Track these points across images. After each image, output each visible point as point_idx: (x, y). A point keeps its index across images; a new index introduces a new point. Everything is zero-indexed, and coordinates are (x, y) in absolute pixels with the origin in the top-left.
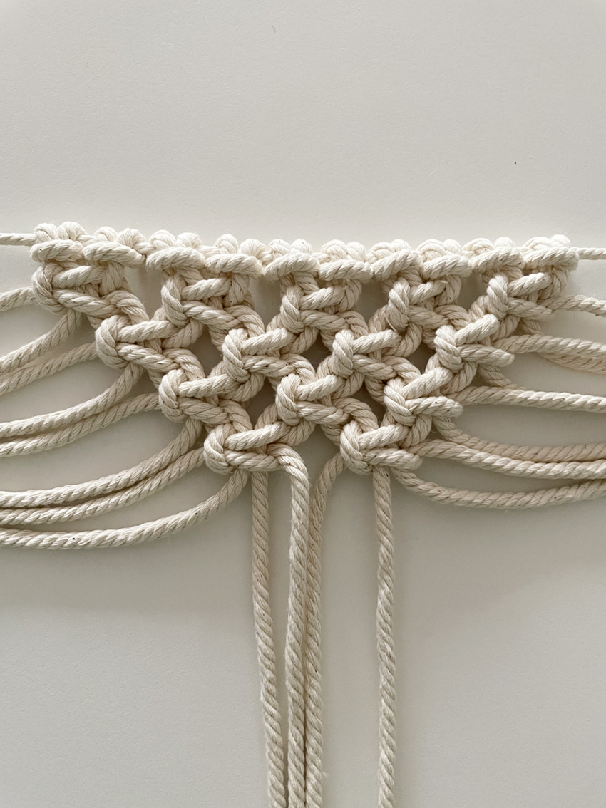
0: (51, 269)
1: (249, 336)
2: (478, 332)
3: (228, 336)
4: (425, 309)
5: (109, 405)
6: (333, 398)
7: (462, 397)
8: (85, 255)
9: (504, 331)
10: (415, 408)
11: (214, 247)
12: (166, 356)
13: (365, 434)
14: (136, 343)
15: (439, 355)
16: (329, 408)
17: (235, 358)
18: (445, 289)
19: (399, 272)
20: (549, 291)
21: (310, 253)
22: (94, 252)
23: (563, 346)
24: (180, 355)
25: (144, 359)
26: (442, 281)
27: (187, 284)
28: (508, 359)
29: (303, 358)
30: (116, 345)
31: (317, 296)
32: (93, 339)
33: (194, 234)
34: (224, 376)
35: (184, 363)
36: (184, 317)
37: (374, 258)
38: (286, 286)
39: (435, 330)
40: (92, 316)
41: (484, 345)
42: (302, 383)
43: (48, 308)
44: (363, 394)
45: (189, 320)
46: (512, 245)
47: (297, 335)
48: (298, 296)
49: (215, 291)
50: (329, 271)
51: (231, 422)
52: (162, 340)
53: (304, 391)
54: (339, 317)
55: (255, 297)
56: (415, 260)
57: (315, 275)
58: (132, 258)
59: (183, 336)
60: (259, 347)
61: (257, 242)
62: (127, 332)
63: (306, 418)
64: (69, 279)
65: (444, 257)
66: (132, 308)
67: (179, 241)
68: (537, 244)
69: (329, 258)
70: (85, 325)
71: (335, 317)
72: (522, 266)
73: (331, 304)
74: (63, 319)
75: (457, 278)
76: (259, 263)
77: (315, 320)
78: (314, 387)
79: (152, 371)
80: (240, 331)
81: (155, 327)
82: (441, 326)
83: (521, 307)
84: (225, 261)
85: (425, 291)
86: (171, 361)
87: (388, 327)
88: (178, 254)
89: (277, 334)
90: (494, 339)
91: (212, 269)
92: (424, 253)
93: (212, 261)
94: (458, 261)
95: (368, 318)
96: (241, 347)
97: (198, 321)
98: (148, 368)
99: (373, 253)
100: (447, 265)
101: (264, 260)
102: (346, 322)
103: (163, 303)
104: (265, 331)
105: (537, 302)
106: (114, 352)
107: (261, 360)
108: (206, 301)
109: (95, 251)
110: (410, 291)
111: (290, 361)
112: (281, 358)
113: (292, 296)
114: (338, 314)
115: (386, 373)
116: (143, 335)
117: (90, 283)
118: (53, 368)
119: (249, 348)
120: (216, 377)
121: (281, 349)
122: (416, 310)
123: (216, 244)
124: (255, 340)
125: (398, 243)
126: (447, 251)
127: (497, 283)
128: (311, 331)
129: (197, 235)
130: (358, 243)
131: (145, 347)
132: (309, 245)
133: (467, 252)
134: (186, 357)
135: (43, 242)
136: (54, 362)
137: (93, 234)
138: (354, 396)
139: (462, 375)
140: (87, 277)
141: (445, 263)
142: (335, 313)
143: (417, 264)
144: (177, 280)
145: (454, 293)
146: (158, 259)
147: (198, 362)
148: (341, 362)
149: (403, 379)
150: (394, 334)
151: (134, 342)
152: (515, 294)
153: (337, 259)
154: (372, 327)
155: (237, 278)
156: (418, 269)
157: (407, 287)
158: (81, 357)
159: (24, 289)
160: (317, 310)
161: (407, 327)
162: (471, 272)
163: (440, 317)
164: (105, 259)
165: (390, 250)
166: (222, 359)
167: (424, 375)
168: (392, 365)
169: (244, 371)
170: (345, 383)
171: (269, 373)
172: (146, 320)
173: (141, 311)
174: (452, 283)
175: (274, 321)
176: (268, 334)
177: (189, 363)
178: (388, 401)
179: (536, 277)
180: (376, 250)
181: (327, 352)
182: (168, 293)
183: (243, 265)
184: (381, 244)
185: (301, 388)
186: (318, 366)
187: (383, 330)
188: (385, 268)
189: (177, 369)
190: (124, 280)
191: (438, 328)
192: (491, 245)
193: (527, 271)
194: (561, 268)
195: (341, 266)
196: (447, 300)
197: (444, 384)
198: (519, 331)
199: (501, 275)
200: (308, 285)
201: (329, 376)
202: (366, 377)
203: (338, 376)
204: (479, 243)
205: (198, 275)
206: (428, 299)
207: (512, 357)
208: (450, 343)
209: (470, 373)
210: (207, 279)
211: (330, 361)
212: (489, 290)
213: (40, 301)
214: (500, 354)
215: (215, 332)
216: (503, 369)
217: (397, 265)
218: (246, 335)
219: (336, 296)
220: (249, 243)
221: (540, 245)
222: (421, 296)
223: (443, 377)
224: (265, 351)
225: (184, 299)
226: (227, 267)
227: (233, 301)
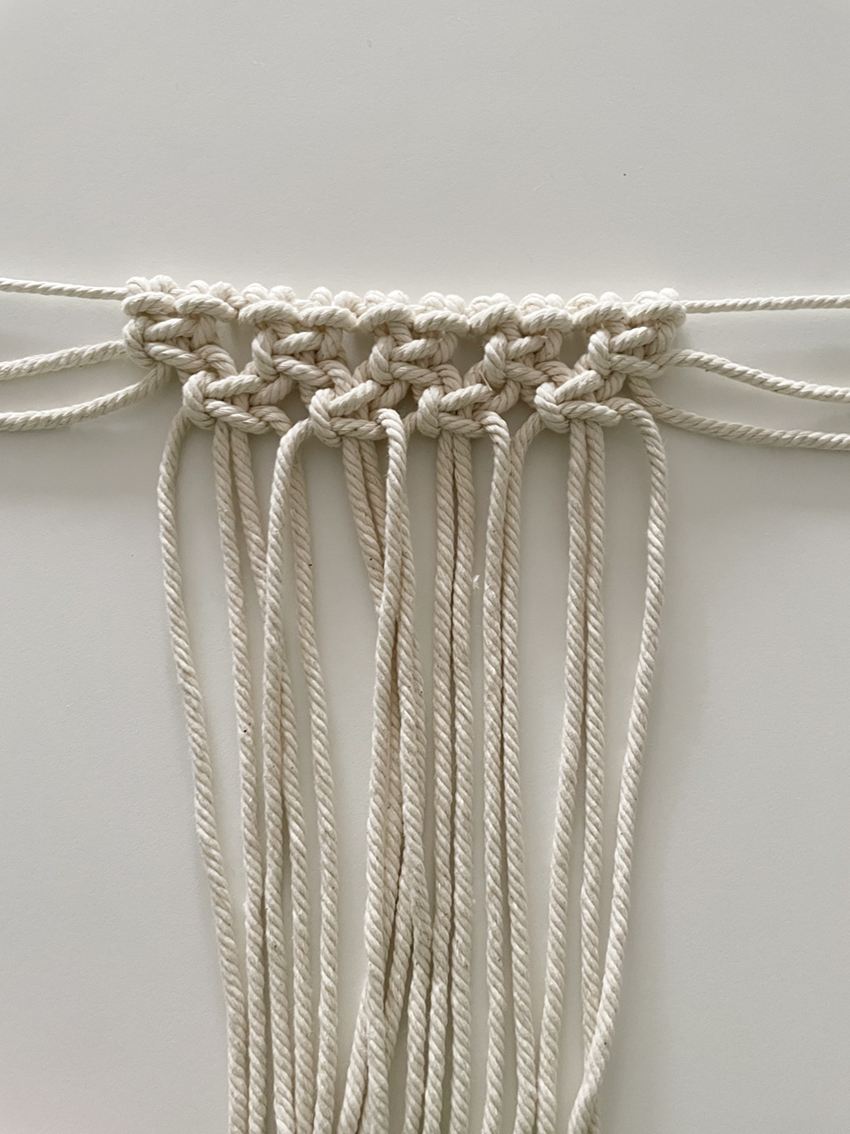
0: (143, 322)
1: (336, 396)
2: (574, 388)
3: (315, 396)
4: (523, 364)
8: (178, 307)
9: (609, 388)
11: (308, 300)
12: (253, 415)
14: (222, 400)
15: (538, 414)
17: (322, 419)
18: (544, 344)
19: (496, 326)
20: (654, 346)
21: (405, 303)
22: (186, 305)
24: (269, 412)
25: (230, 417)
26: (541, 336)
27: (279, 338)
31: (410, 347)
32: (181, 393)
33: (287, 287)
35: (273, 421)
36: (273, 370)
37: (472, 312)
40: (182, 371)
43: (139, 363)
45: (278, 374)
46: (617, 300)
47: (387, 387)
48: (390, 347)
49: (307, 345)
52: (250, 395)
54: (432, 371)
55: (350, 353)
56: (512, 313)
57: (410, 326)
58: (224, 311)
59: (272, 391)
61: (351, 295)
62: (215, 387)
64: (160, 331)
65: (543, 310)
66: (221, 363)
67: (271, 294)
68: (643, 298)
69: (423, 308)
70: (174, 378)
71: (428, 371)
72: (625, 320)
73: (423, 356)
74: (153, 371)
75: (557, 333)
76: (352, 316)
77: (404, 374)
81: (243, 381)
82: (543, 383)
83: (623, 362)
84: (318, 314)
85: (523, 346)
87: (481, 381)
88: (271, 307)
89: (364, 388)
90: (599, 397)
91: (304, 323)
92: (525, 308)
93: (304, 314)
94: (556, 314)
95: (463, 372)
97: (287, 376)
99: (471, 307)
100: (545, 318)
101: (357, 311)
102: (438, 376)
103: (254, 357)
105: (643, 357)
106: (201, 408)
107: (350, 422)
108: (297, 356)
109: (187, 303)
110: (507, 346)
113: (382, 346)
116: (230, 390)
117: (181, 337)
122: (512, 366)
123: (310, 297)
124: (341, 399)
125: (499, 296)
126: (545, 305)
127: (598, 338)
128: (401, 384)
129: (291, 288)
130: (457, 296)
131: (232, 404)
132: (406, 297)
133: (570, 308)
135: (135, 294)
137: (184, 287)
140: (178, 330)
141: (543, 316)
142: (429, 367)
143: (516, 318)
144: (268, 334)
145: (555, 346)
146: (250, 313)
148: (425, 420)
150: (487, 388)
151: (221, 397)
152: (616, 349)
153: (433, 310)
154: (466, 381)
155: (330, 331)
156: (516, 322)
157: (504, 341)
159: (113, 343)
160: (409, 362)
161: (503, 383)
162: (572, 327)
163: (539, 373)
164: (197, 312)
165: (487, 303)
172: (234, 374)
173: (230, 366)
174: (552, 338)
176: (355, 389)
179: (639, 331)
180: (474, 304)
182: (259, 347)
183: (336, 318)
184: (481, 298)
187: (477, 384)
188: (482, 321)
190: (216, 335)
191: (539, 385)
192: (594, 299)
193: (632, 325)
194: (667, 322)
195: (435, 317)
196: (547, 356)
199: (603, 330)
200: (401, 336)
204: (582, 299)
205: (290, 329)
206: (527, 355)
208: (549, 401)
210: (298, 332)
212: (591, 347)
213: (129, 354)
214: (603, 409)
215: (304, 389)
217: (493, 318)
219: (429, 348)
220: (342, 295)
221: (645, 299)
222: (518, 351)
225: (274, 354)
226: (320, 319)
227: (326, 355)
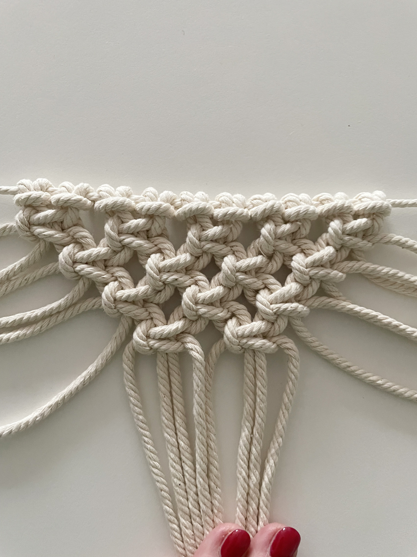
0: (28, 212)
1: (164, 259)
2: (321, 259)
3: (150, 259)
4: (285, 242)
5: (69, 304)
6: (221, 302)
7: (310, 302)
8: (52, 202)
9: (339, 257)
10: (277, 310)
11: (142, 196)
12: (108, 272)
13: (242, 327)
14: (86, 263)
15: (294, 274)
16: (218, 309)
17: (154, 274)
18: (300, 228)
19: (268, 216)
20: (371, 230)
21: (208, 202)
22: (58, 201)
23: (379, 271)
24: (117, 271)
25: (92, 275)
26: (298, 223)
27: (123, 222)
28: (341, 277)
29: (201, 274)
30: (73, 264)
31: (212, 232)
32: (57, 260)
33: (127, 187)
34: (147, 287)
35: (120, 277)
36: (119, 245)
37: (252, 206)
38: (191, 224)
39: (292, 256)
40: (57, 244)
41: (326, 268)
42: (200, 291)
43: (27, 239)
44: (242, 299)
45: (124, 247)
46: (347, 199)
47: (198, 258)
48: (199, 232)
49: (142, 227)
50: (220, 215)
51: (152, 319)
52: (105, 260)
53: (201, 297)
54: (227, 246)
55: (170, 231)
56: (279, 208)
57: (211, 216)
58: (85, 204)
59: (119, 258)
60: (171, 266)
61: (171, 193)
62: (80, 256)
63: (203, 316)
64: (41, 219)
65: (299, 207)
66: (84, 239)
67: (117, 193)
68: (363, 198)
69: (221, 205)
70: (51, 250)
71: (223, 246)
72: (353, 213)
73: (221, 236)
74: (37, 246)
75: (308, 221)
76: (172, 208)
77: (210, 248)
78: (208, 295)
79: (98, 282)
80: (158, 255)
81: (100, 252)
82: (296, 253)
83: (351, 241)
84: (149, 207)
85: (286, 230)
86: (111, 275)
87: (260, 254)
88: (116, 202)
89: (184, 257)
90: (332, 263)
91: (140, 213)
92: (286, 203)
93: (140, 207)
94: (308, 210)
95: (246, 248)
96: (159, 266)
97: (130, 248)
98: (94, 280)
99: (251, 202)
100: (301, 212)
101: (176, 206)
102: (232, 250)
103: (106, 235)
104: (176, 255)
105: (363, 238)
106: (71, 269)
107: (172, 275)
108: (136, 234)
109: (59, 199)
110: (276, 229)
111: (192, 276)
112: (186, 274)
113: (195, 231)
114: (226, 243)
115: (258, 285)
116: (92, 258)
117: (56, 222)
118: (30, 280)
119: (164, 267)
120: (141, 287)
121: (187, 267)
122: (279, 243)
123: (144, 191)
124: (168, 262)
125: (268, 195)
126: (301, 202)
127: (335, 225)
128: (207, 255)
129: (130, 188)
130: (240, 195)
131: (93, 266)
132: (207, 195)
133: (315, 202)
134: (121, 273)
135: (23, 193)
136: (31, 276)
137: (57, 187)
138: (236, 300)
139: (310, 288)
140: (54, 217)
141: (300, 211)
142: (224, 243)
143: (281, 211)
144: (115, 220)
145: (306, 231)
146: (102, 205)
147: (130, 277)
148: (227, 277)
149: (269, 290)
150: (264, 258)
151: (85, 262)
152: (347, 232)
153: (226, 206)
154: (249, 253)
155: (157, 219)
156: (281, 214)
157: (273, 226)
158: (49, 272)
159: (9, 224)
160: (212, 241)
161: (273, 254)
162: (317, 217)
163: (296, 247)
164: (66, 205)
165: (262, 200)
166: (145, 275)
167: (284, 287)
168: (263, 280)
169: (161, 283)
170: (230, 291)
171: (178, 284)
172: (94, 247)
173: (91, 241)
174: (304, 224)
175: (182, 248)
176: (178, 257)
177: (123, 277)
178: (259, 305)
179: (362, 221)
180: (253, 200)
181: (218, 269)
182: (109, 229)
183: (161, 210)
184: (256, 196)
185: (199, 295)
186: (211, 279)
187: (257, 256)
188: (259, 213)
189: (115, 281)
190: (80, 219)
191: (294, 255)
192: (332, 198)
193: (356, 216)
194: (380, 215)
195: (228, 211)
196: (301, 235)
197: (297, 294)
198: (350, 258)
199: (338, 220)
200: (205, 224)
201: (219, 287)
202: (245, 287)
203: (225, 287)
204: (323, 197)
205: (130, 216)
206: (288, 235)
207: (344, 276)
208: (301, 266)
209: (315, 286)
210: (136, 219)
211: (220, 276)
212: (330, 229)
213: (21, 234)
214: (335, 273)
215: (142, 255)
216: (338, 284)
217: (267, 211)
218: (162, 258)
219: (225, 232)
220: (165, 194)
221: (366, 199)
222: (283, 233)
223: (296, 289)
224: (175, 269)
225: (120, 233)
226: (150, 211)
227: (155, 234)
